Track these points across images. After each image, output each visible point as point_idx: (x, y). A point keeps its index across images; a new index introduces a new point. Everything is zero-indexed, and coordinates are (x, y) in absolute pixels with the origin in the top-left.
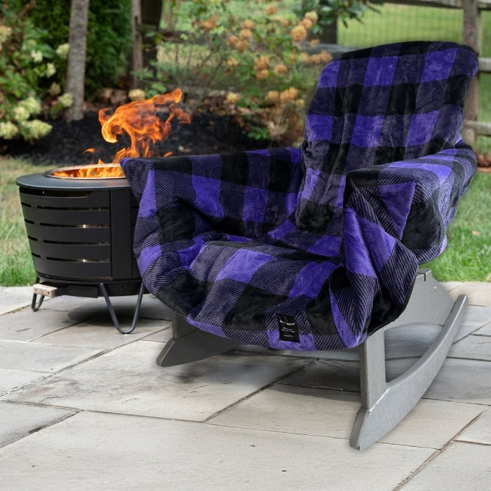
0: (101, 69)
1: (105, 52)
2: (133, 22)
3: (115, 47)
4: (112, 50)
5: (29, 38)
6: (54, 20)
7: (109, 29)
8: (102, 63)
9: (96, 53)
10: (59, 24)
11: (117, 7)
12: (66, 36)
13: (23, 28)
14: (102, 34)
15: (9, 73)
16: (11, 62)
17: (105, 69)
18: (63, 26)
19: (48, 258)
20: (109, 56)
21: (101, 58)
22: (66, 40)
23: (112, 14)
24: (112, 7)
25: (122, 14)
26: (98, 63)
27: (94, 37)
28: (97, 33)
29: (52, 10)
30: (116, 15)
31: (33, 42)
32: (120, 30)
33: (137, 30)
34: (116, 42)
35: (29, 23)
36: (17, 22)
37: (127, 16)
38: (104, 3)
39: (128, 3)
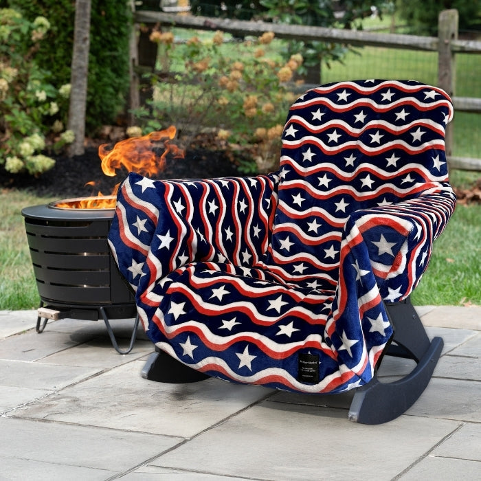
0: (101, 107)
1: (104, 92)
2: (130, 64)
3: (113, 87)
4: (111, 90)
5: (33, 79)
6: (57, 62)
7: (108, 71)
8: (102, 102)
9: (96, 92)
10: (62, 66)
11: (116, 50)
12: (68, 77)
13: (28, 69)
14: (102, 75)
15: (15, 112)
16: (17, 101)
17: (104, 108)
18: (65, 67)
19: (52, 284)
20: (108, 96)
21: (101, 97)
22: (68, 81)
23: (110, 56)
24: (111, 50)
25: (121, 56)
26: (98, 102)
27: (94, 77)
28: (97, 74)
29: (55, 53)
30: (115, 57)
31: (37, 83)
32: (118, 72)
33: (135, 71)
34: (115, 82)
35: (33, 65)
36: (22, 64)
37: (125, 58)
38: (104, 46)
39: (126, 46)
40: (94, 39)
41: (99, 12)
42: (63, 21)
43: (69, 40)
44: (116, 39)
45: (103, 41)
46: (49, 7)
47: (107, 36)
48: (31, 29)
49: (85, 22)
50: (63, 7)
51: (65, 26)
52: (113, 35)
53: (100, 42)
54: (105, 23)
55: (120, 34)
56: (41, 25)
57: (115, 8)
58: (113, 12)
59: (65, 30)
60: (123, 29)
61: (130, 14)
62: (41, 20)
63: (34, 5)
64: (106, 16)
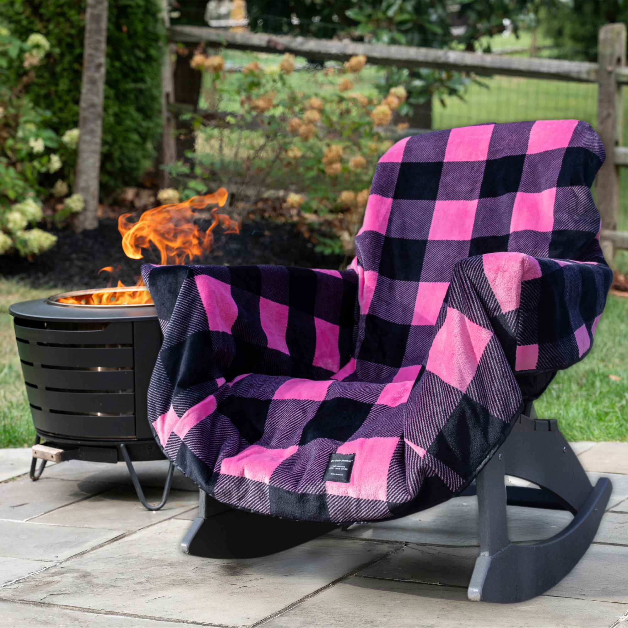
0: (121, 162)
1: (126, 140)
2: (163, 101)
3: (139, 133)
4: (135, 137)
5: (26, 122)
6: (60, 97)
7: (132, 110)
8: (123, 154)
9: (115, 140)
10: (66, 103)
11: (142, 80)
12: (75, 119)
13: (18, 108)
14: (123, 116)
16: (3, 153)
17: (126, 163)
18: (71, 105)
19: (52, 411)
20: (131, 145)
21: (121, 148)
22: (75, 124)
23: (135, 89)
24: (135, 81)
25: (149, 89)
26: (117, 154)
27: (112, 119)
28: (116, 115)
29: (57, 85)
30: (141, 91)
31: (31, 127)
32: (146, 111)
33: (169, 111)
34: (141, 126)
35: (26, 102)
36: (10, 100)
37: (155, 92)
38: (125, 76)
39: (157, 75)
40: (112, 66)
41: (118, 27)
42: (69, 40)
43: (76, 66)
44: (143, 65)
45: (125, 69)
46: (49, 20)
47: (130, 60)
48: (22, 51)
49: (99, 42)
50: (68, 20)
51: (70, 46)
52: (138, 59)
53: (121, 70)
54: (128, 43)
55: (149, 59)
56: (37, 46)
57: (142, 21)
58: (139, 27)
59: (71, 53)
60: (153, 52)
61: (162, 30)
62: (36, 38)
63: (27, 18)
64: (128, 32)
